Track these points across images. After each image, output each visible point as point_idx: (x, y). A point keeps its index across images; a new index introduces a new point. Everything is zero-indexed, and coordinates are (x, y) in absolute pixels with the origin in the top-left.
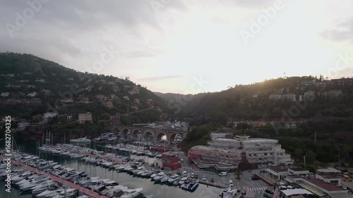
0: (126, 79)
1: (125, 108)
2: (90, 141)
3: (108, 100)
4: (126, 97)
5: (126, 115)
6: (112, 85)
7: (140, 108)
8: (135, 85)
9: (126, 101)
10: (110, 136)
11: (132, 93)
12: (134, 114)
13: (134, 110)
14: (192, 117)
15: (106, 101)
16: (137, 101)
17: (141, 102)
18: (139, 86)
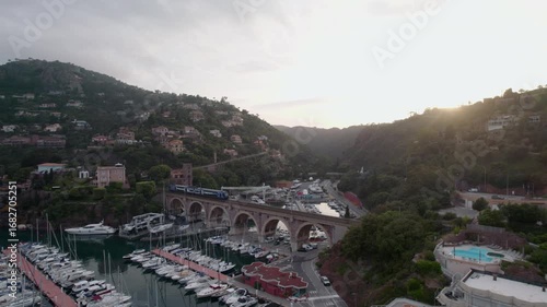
0: (222, 100)
1: (209, 154)
2: (111, 231)
3: (175, 137)
4: (216, 133)
5: (211, 167)
6: (190, 110)
7: (241, 153)
8: (237, 110)
9: (215, 140)
10: (155, 222)
11: (228, 124)
12: (228, 166)
13: (228, 156)
14: (344, 170)
15: (171, 140)
16: (238, 139)
17: (244, 141)
18: (245, 112)
